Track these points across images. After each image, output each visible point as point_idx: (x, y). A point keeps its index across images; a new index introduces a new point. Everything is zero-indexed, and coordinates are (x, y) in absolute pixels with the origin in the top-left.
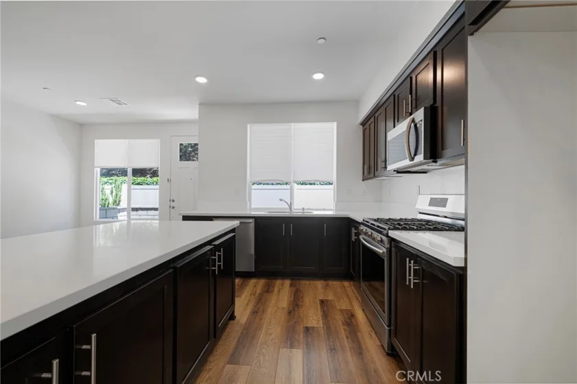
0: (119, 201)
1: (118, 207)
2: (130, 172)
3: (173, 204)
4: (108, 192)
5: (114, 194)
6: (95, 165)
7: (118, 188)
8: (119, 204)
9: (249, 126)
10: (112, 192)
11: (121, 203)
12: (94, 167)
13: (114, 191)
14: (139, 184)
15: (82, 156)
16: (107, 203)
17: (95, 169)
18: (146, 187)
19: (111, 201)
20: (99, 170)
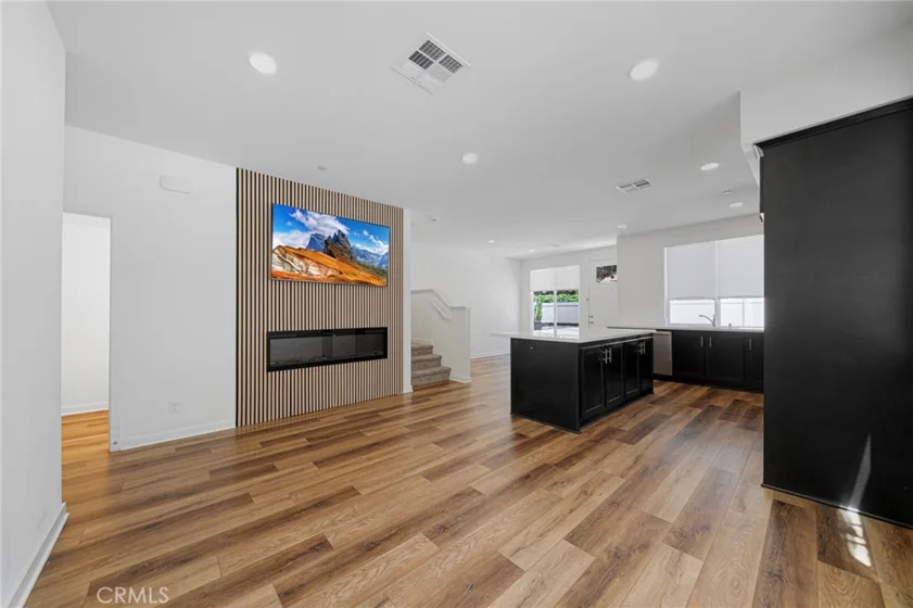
2: (555, 293)
3: (591, 320)
6: (531, 289)
9: (666, 249)
12: (530, 291)
14: (547, 301)
15: (523, 283)
18: (566, 304)
20: (533, 292)
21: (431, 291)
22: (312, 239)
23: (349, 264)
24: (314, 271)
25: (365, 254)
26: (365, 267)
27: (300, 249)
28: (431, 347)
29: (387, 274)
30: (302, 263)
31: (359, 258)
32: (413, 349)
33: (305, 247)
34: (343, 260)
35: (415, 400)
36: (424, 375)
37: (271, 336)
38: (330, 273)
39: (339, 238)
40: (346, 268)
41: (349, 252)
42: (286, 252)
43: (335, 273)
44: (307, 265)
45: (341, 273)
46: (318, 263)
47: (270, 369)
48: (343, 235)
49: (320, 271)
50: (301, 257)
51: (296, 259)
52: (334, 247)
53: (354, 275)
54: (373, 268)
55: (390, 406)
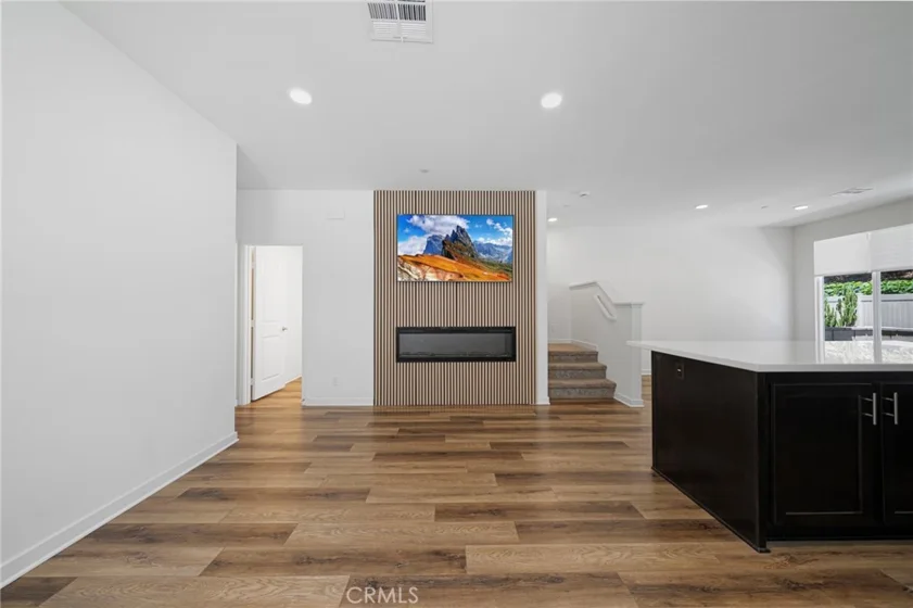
0: (854, 320)
1: (853, 328)
4: (833, 306)
5: (843, 309)
6: (816, 273)
7: (851, 301)
8: (853, 324)
10: (839, 307)
11: (856, 323)
12: (813, 276)
13: (843, 304)
16: (832, 321)
17: (816, 279)
19: (839, 318)
20: (821, 279)
21: (593, 284)
22: (428, 242)
23: (469, 264)
24: (431, 277)
25: (489, 249)
26: (490, 264)
27: (417, 256)
28: (596, 354)
29: (516, 269)
30: (419, 271)
31: (482, 256)
32: (551, 355)
33: (421, 253)
34: (463, 261)
35: (553, 415)
36: (574, 388)
37: (400, 331)
38: (448, 278)
39: (458, 236)
40: (467, 269)
41: (470, 250)
42: (404, 261)
43: (454, 277)
44: (424, 272)
45: (461, 276)
46: (436, 268)
47: (399, 359)
48: (462, 231)
49: (438, 277)
50: (418, 264)
51: (413, 267)
52: (453, 247)
53: (477, 276)
54: (501, 265)
55: (507, 415)
